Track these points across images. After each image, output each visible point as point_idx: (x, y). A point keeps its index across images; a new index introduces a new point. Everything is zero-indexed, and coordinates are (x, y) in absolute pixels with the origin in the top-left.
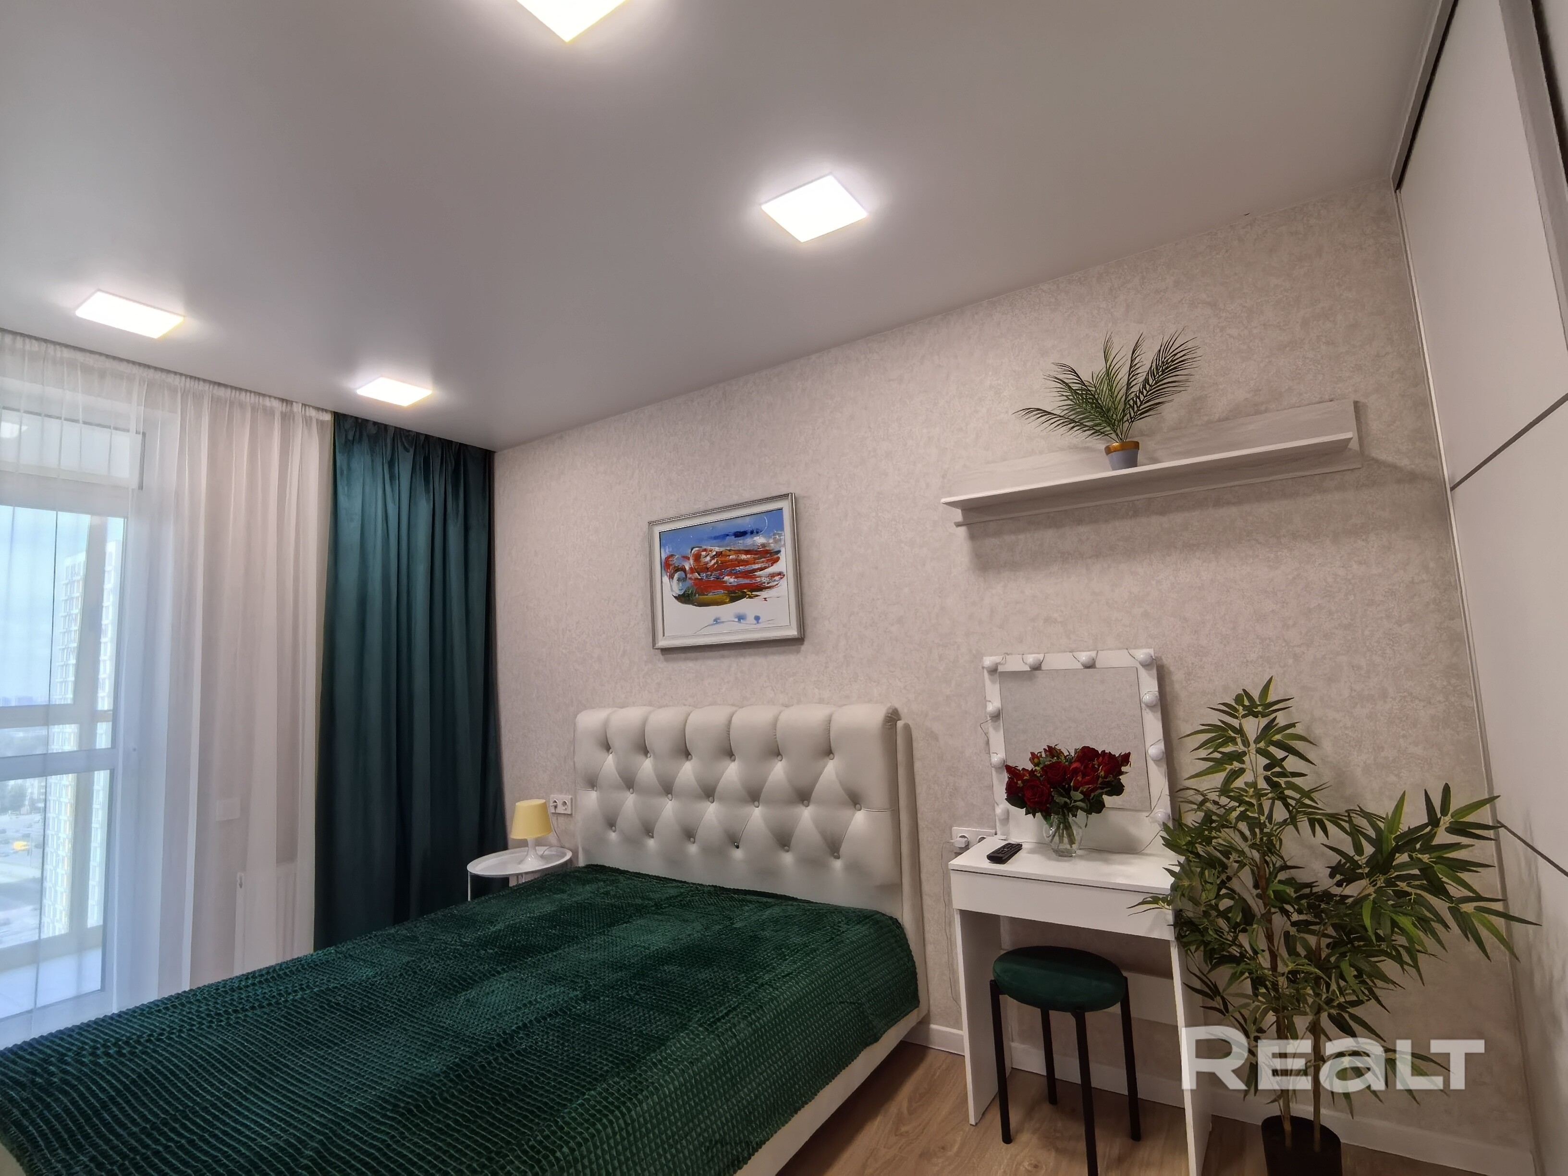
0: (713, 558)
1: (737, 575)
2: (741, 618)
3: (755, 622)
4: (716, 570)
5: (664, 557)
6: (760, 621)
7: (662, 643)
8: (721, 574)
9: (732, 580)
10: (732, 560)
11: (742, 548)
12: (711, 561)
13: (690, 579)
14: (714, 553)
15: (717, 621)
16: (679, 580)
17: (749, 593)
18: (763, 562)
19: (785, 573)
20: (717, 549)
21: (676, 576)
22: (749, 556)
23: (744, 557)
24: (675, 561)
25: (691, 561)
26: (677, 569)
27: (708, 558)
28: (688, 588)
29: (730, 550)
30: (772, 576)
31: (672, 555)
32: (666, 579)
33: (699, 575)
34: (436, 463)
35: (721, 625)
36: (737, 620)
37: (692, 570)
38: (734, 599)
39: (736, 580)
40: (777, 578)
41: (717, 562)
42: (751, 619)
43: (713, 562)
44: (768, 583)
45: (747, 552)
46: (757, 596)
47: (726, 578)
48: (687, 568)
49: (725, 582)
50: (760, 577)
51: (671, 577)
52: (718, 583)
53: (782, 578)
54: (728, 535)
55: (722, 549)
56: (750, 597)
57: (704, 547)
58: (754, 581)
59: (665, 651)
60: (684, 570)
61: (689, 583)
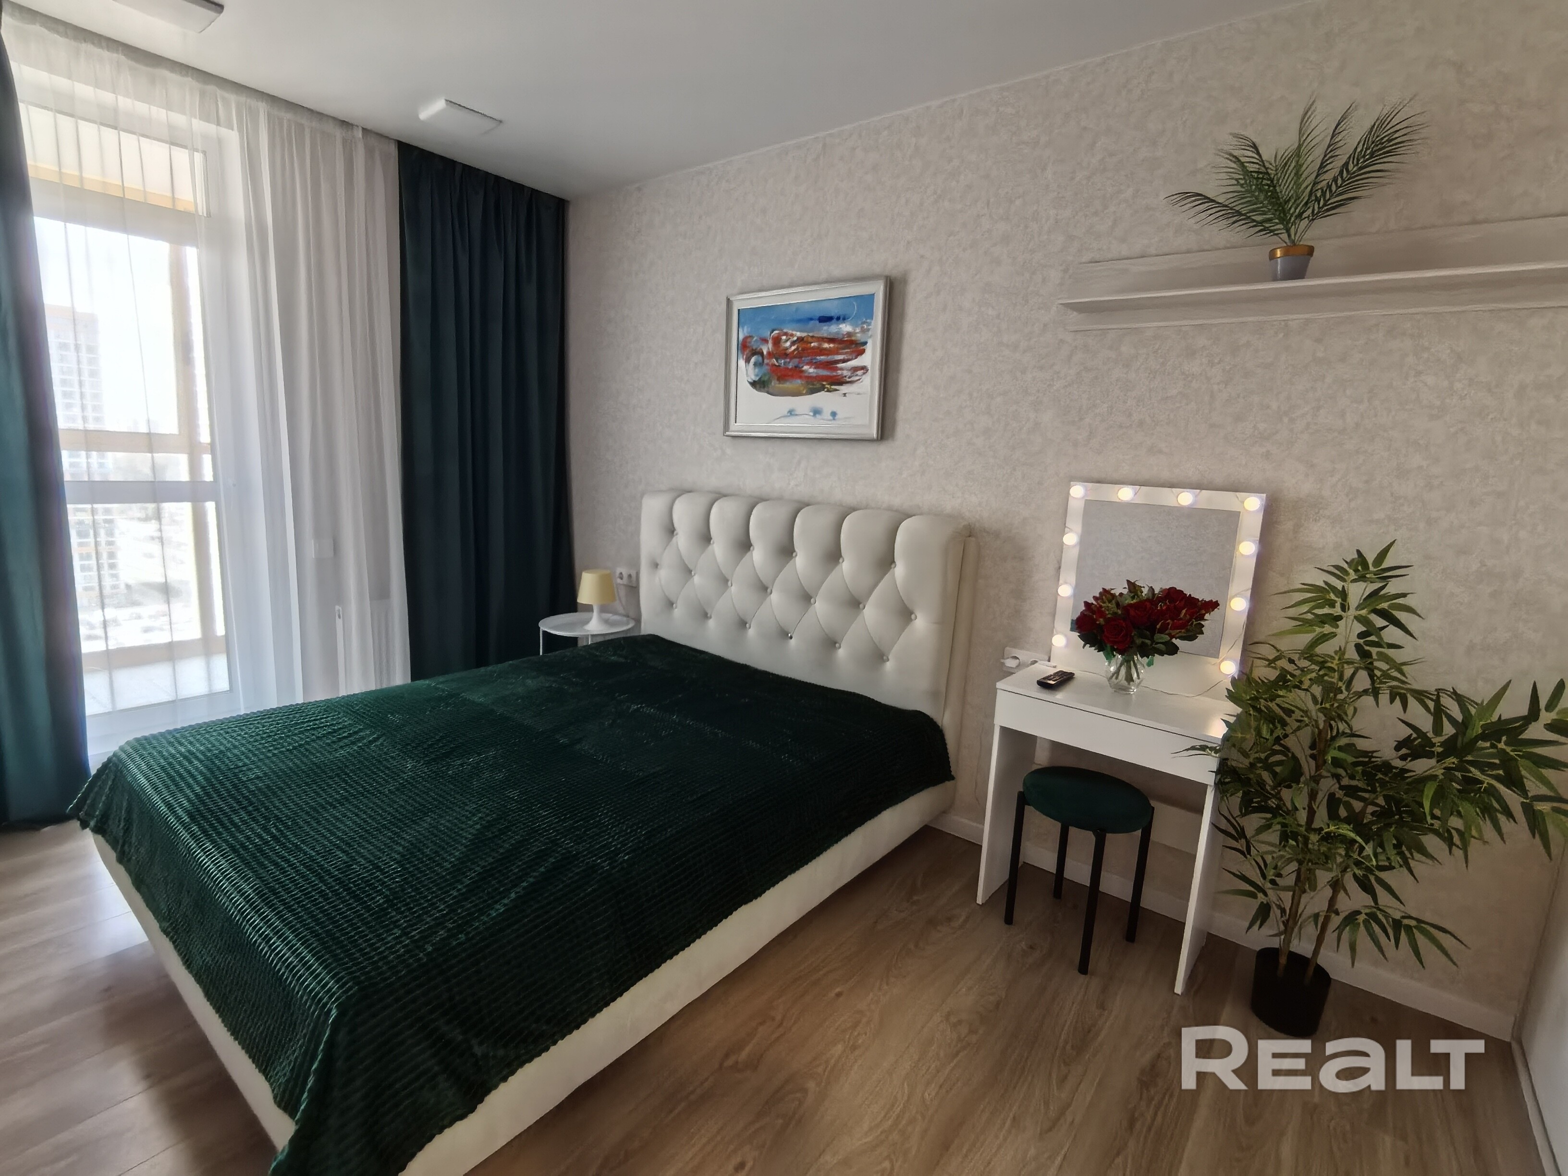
0: (793, 343)
1: (819, 365)
2: (816, 412)
3: (831, 418)
4: (795, 357)
5: (741, 337)
6: (837, 417)
7: (734, 430)
8: (800, 362)
9: (811, 370)
10: (814, 348)
11: (825, 335)
12: (791, 346)
13: (767, 364)
14: (795, 338)
15: (791, 413)
16: (755, 364)
17: (829, 386)
18: (846, 353)
19: (869, 367)
20: (799, 334)
21: (753, 360)
22: (832, 345)
23: (826, 345)
24: (754, 343)
25: (770, 345)
26: (755, 352)
27: (788, 344)
28: (765, 375)
29: (813, 337)
30: (855, 369)
31: (751, 337)
32: (742, 363)
33: (777, 361)
35: (798, 417)
36: (812, 414)
37: (770, 354)
38: (813, 391)
39: (815, 371)
40: (860, 373)
41: (797, 349)
42: (827, 414)
43: (793, 348)
44: (849, 378)
45: (831, 340)
46: (836, 390)
47: (805, 368)
48: (765, 353)
49: (802, 371)
50: (842, 369)
51: (748, 361)
52: (797, 372)
53: (864, 373)
54: (811, 319)
55: (804, 335)
56: (828, 391)
57: (785, 331)
58: (835, 374)
59: (737, 440)
60: (762, 354)
61: (766, 369)
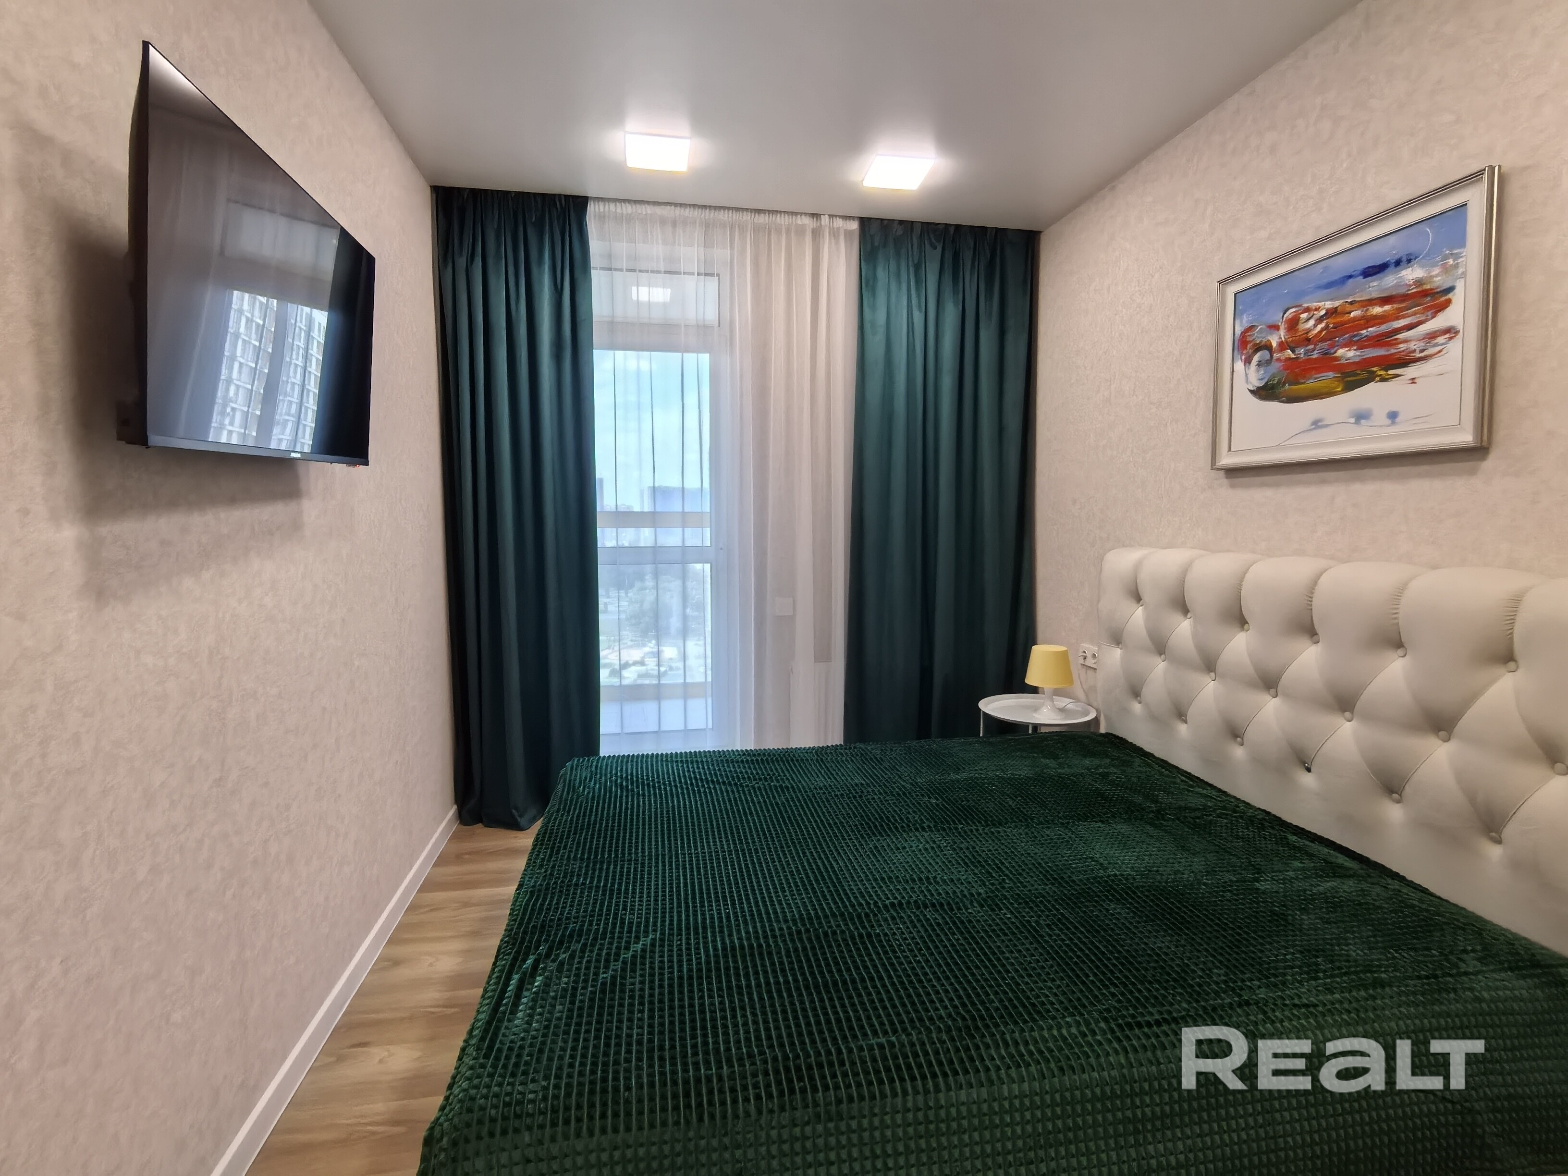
0: (1320, 320)
1: (1361, 345)
2: (1361, 417)
3: (1389, 422)
4: (1323, 340)
5: (1238, 331)
6: (1397, 420)
7: (1227, 460)
8: (1332, 346)
9: (1351, 354)
10: (1355, 319)
11: (1375, 295)
12: (1315, 326)
13: (1278, 360)
14: (1323, 312)
15: (1317, 424)
16: (1259, 364)
17: (1382, 373)
18: (1414, 314)
19: (1460, 328)
20: (1329, 305)
21: (1256, 358)
22: (1387, 308)
23: (1377, 310)
24: (1257, 337)
25: (1282, 332)
26: (1258, 348)
27: (1312, 322)
28: (1273, 376)
29: (1351, 303)
30: (1432, 336)
31: (1251, 328)
32: (1239, 365)
33: (1293, 351)
34: (967, 256)
35: (1324, 430)
36: (1353, 420)
37: (1282, 346)
38: (1350, 387)
39: (1358, 353)
40: (1441, 340)
41: (1327, 327)
42: (1380, 417)
43: (1320, 327)
44: (1422, 351)
45: (1385, 300)
46: (1398, 376)
47: (1341, 352)
48: (1274, 344)
49: (1337, 359)
50: (1406, 341)
51: (1248, 361)
52: (1327, 362)
53: (1451, 338)
54: (1350, 277)
55: (1337, 303)
56: (1383, 380)
57: (1306, 305)
58: (1393, 351)
59: (1233, 472)
60: (1268, 347)
61: (1275, 367)
